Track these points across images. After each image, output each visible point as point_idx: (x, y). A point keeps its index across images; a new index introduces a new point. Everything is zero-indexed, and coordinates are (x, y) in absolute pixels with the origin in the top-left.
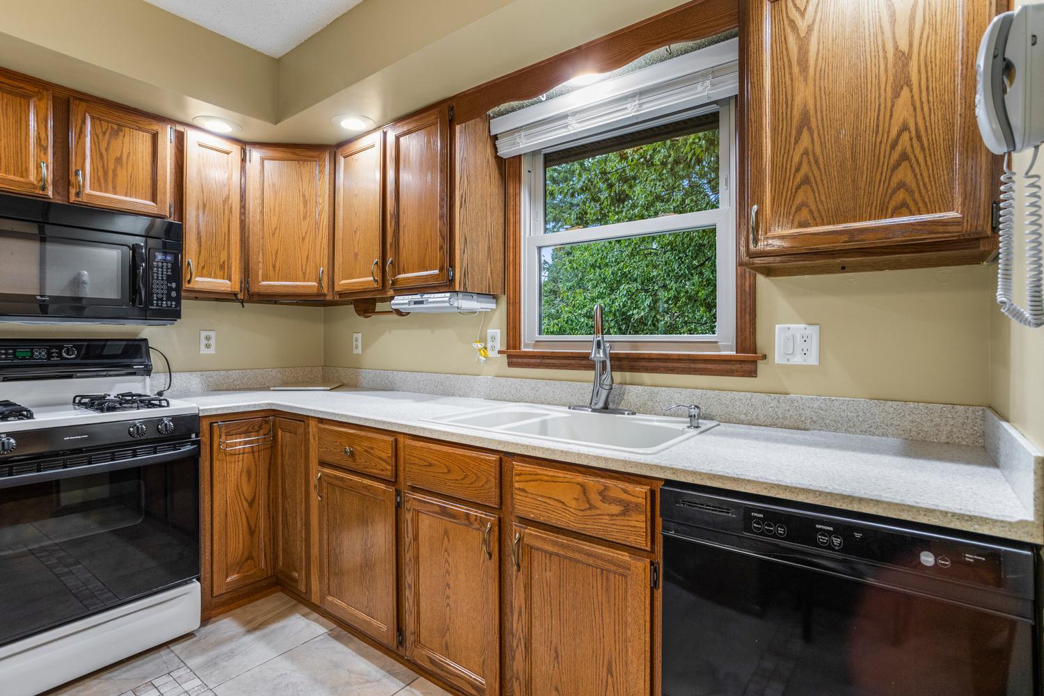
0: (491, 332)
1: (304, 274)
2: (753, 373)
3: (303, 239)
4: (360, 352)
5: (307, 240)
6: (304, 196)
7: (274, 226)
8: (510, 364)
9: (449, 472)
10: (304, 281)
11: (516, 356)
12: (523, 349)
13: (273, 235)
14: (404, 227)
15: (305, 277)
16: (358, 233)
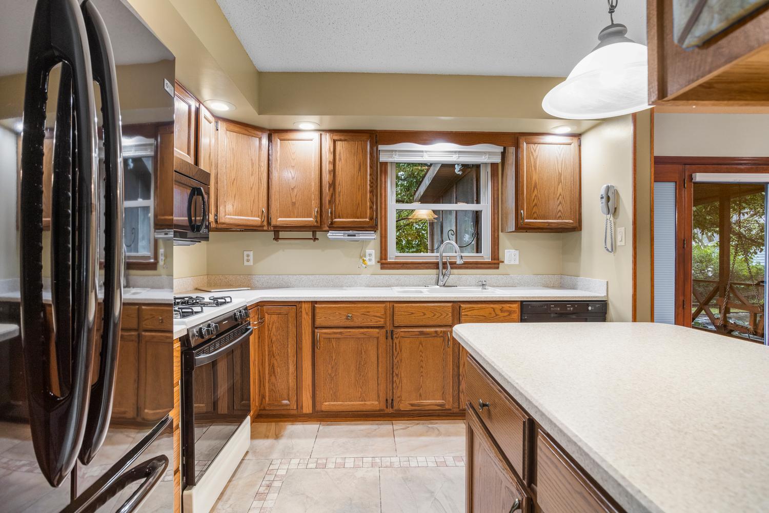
0: (368, 251)
1: (252, 212)
2: (498, 268)
3: (251, 189)
4: (252, 264)
5: (253, 190)
6: (252, 160)
7: (233, 178)
8: (382, 268)
9: (425, 314)
10: (252, 217)
11: (384, 264)
12: (389, 260)
13: (233, 183)
14: (340, 192)
15: (252, 214)
16: (296, 190)
